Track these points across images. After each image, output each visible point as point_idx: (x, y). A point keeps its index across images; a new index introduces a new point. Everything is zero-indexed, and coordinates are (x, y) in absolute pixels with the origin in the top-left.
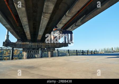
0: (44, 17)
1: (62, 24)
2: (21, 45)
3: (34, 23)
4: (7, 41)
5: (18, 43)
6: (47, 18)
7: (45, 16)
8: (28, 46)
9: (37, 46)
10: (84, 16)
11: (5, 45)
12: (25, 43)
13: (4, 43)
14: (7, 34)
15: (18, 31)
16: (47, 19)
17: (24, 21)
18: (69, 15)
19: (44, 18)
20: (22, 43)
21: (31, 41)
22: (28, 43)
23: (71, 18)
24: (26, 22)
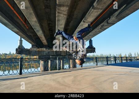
0: (58, 12)
1: (87, 22)
2: (36, 52)
3: (50, 24)
4: (21, 48)
5: (32, 49)
6: (63, 14)
7: (61, 12)
8: (45, 53)
9: (55, 53)
10: (123, 7)
11: (18, 52)
12: (40, 49)
13: (17, 50)
14: (20, 39)
15: (31, 34)
16: (65, 16)
17: (33, 20)
18: (99, 7)
19: (60, 15)
20: (38, 50)
21: (48, 47)
22: (44, 49)
23: (101, 11)
24: (36, 22)
